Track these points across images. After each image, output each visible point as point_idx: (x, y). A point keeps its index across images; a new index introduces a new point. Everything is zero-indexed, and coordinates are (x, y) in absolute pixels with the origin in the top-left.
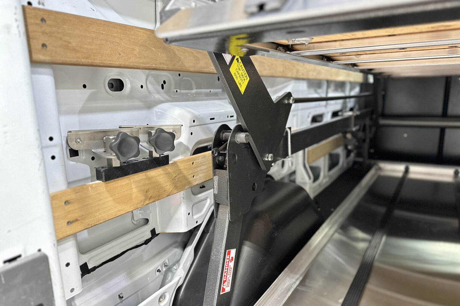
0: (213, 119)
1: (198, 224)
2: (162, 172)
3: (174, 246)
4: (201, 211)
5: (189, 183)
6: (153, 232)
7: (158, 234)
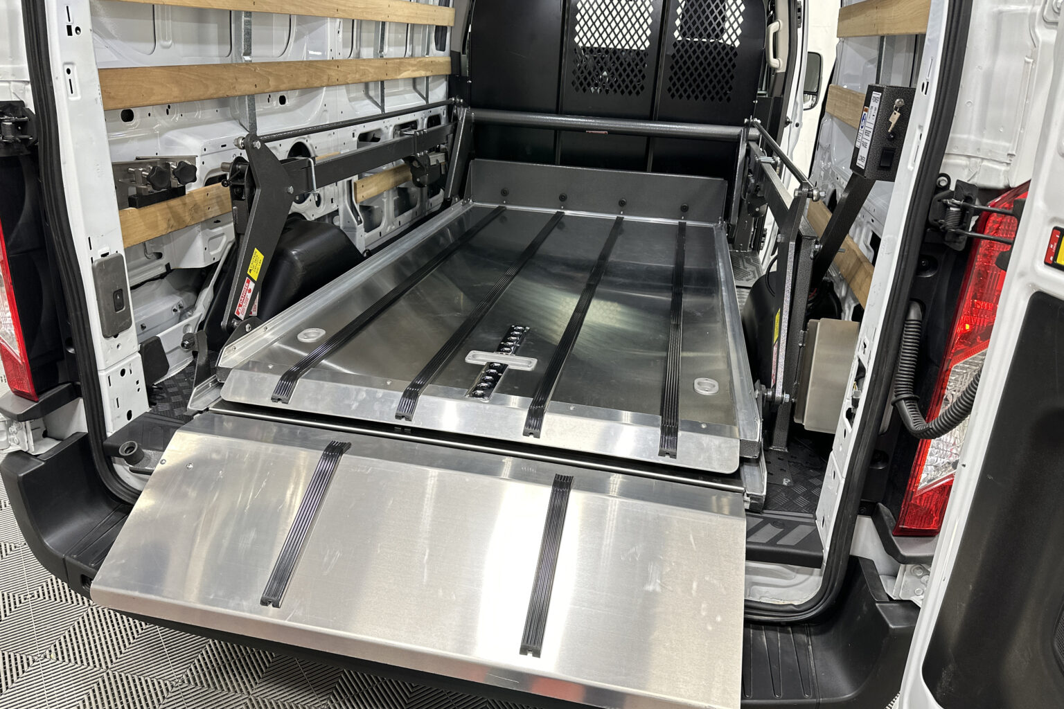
0: (225, 146)
1: (216, 261)
2: (180, 203)
3: (187, 289)
4: (218, 247)
5: (205, 216)
6: (168, 266)
7: (173, 270)
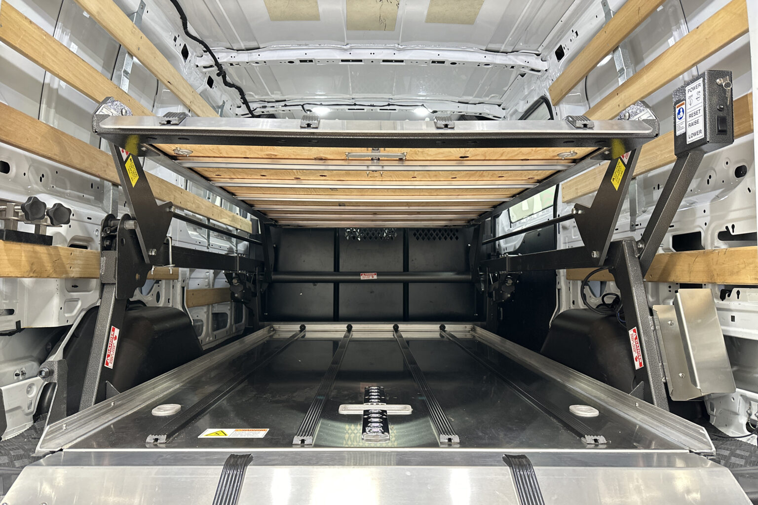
1: (69, 323)
2: (45, 251)
3: (30, 359)
4: (71, 311)
5: (67, 272)
6: (18, 323)
7: (24, 329)
